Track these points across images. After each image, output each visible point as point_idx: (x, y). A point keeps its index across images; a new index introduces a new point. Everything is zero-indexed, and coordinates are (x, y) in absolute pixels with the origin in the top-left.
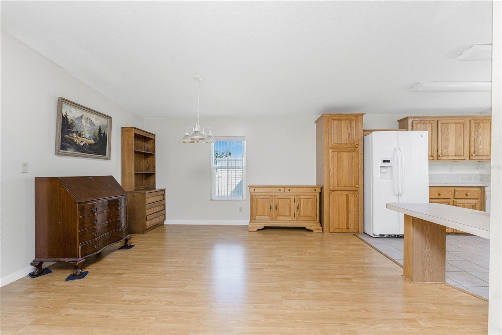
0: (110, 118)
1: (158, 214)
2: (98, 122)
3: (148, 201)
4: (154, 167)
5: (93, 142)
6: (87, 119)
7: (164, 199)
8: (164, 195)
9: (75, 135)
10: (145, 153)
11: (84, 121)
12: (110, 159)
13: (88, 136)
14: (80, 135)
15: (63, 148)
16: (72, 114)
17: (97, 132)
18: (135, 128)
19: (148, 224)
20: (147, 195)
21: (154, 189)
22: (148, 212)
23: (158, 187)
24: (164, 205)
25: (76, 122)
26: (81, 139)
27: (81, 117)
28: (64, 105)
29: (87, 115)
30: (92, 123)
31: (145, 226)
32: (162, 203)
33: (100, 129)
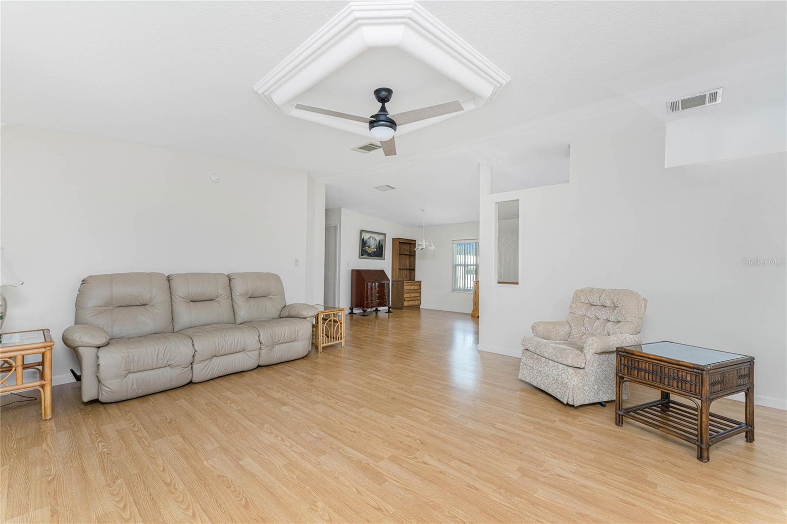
0: (385, 234)
1: (414, 298)
2: (378, 238)
3: (406, 288)
4: (415, 264)
5: (375, 250)
6: (373, 238)
7: (420, 289)
8: (420, 285)
9: (367, 248)
10: (409, 255)
11: (371, 239)
12: (384, 259)
13: (373, 247)
14: (369, 247)
15: (362, 255)
16: (366, 236)
17: (378, 244)
18: (399, 239)
19: (406, 304)
20: (405, 284)
21: (414, 280)
22: (406, 295)
23: (416, 280)
24: (420, 293)
25: (368, 240)
26: (370, 249)
27: (370, 237)
28: (363, 233)
29: (373, 235)
30: (375, 240)
31: (403, 304)
32: (419, 291)
33: (379, 242)
